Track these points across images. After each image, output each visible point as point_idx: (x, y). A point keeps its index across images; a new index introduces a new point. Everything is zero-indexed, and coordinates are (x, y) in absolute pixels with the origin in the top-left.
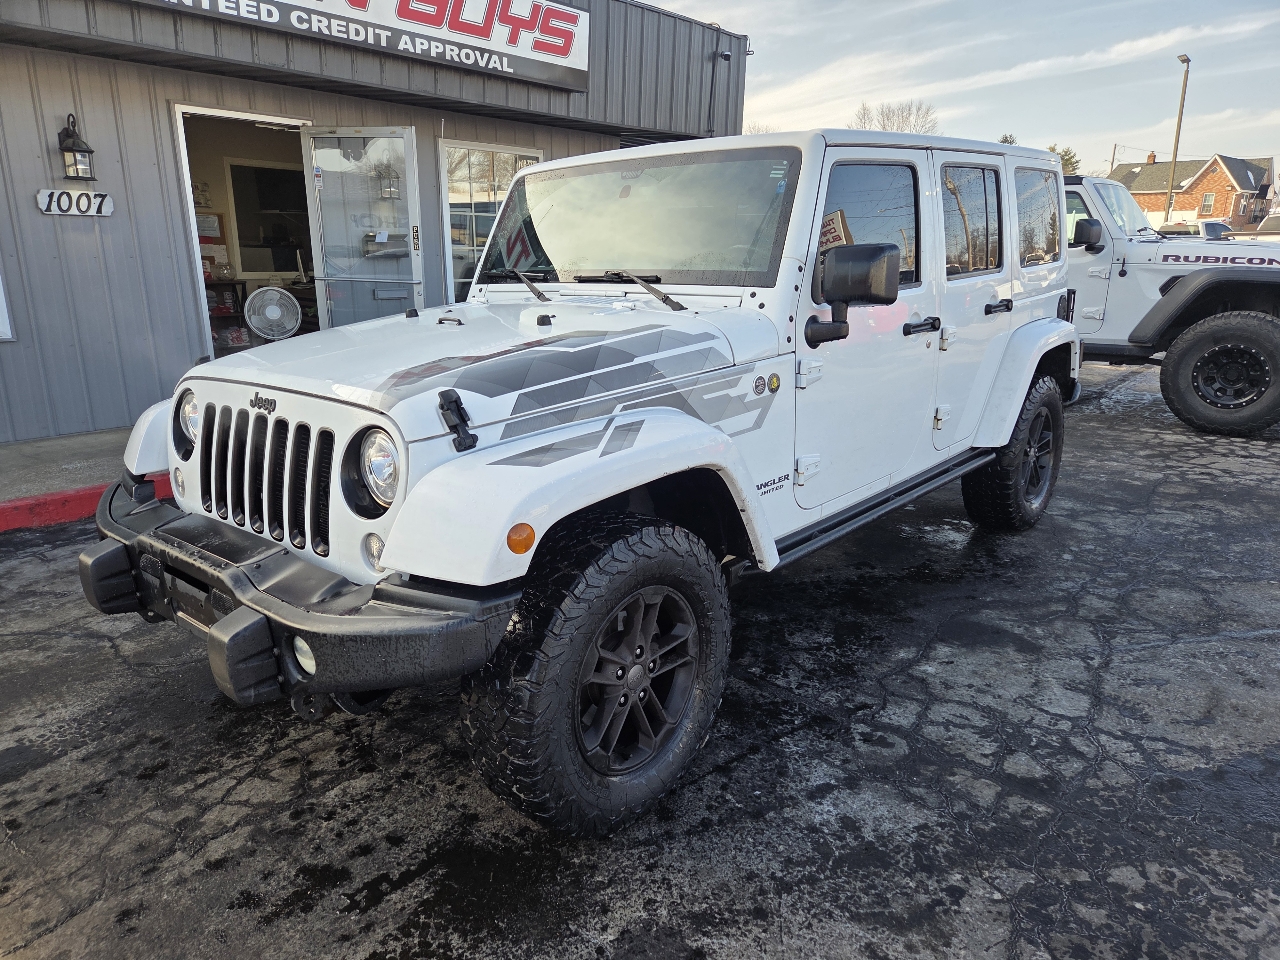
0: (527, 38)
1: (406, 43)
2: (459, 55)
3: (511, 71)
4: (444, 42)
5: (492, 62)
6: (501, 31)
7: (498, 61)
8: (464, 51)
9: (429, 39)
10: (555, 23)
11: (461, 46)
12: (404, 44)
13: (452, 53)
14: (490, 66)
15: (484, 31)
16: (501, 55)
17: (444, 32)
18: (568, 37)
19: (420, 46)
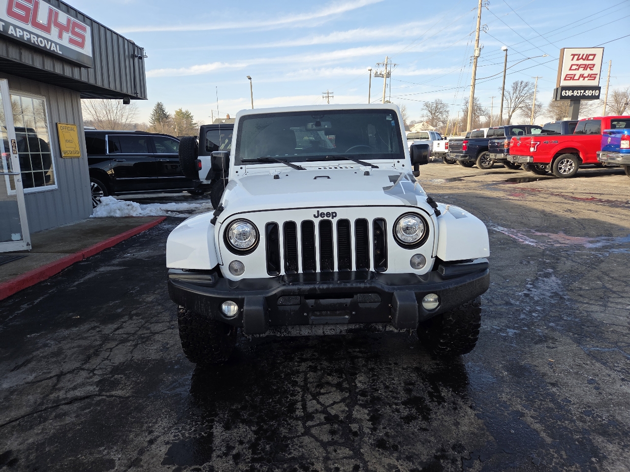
0: (66, 36)
1: (12, 31)
2: (37, 41)
3: (61, 53)
4: (30, 33)
5: (52, 46)
6: (55, 31)
7: (55, 47)
8: (40, 39)
9: (23, 30)
10: (77, 30)
11: (38, 36)
12: (11, 31)
13: (34, 39)
14: (52, 49)
15: (47, 29)
16: (56, 44)
17: (29, 27)
18: (83, 37)
19: (18, 34)
